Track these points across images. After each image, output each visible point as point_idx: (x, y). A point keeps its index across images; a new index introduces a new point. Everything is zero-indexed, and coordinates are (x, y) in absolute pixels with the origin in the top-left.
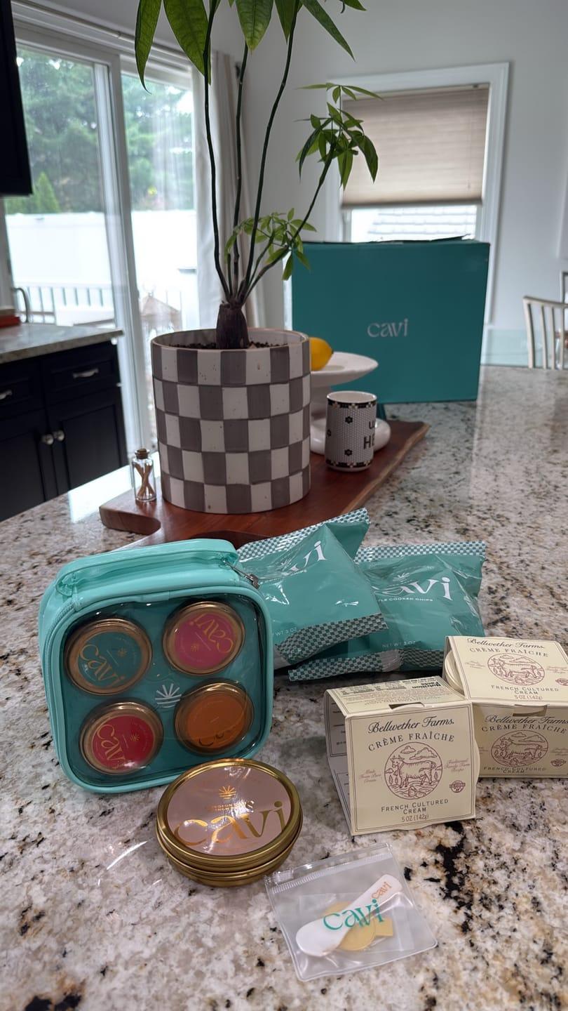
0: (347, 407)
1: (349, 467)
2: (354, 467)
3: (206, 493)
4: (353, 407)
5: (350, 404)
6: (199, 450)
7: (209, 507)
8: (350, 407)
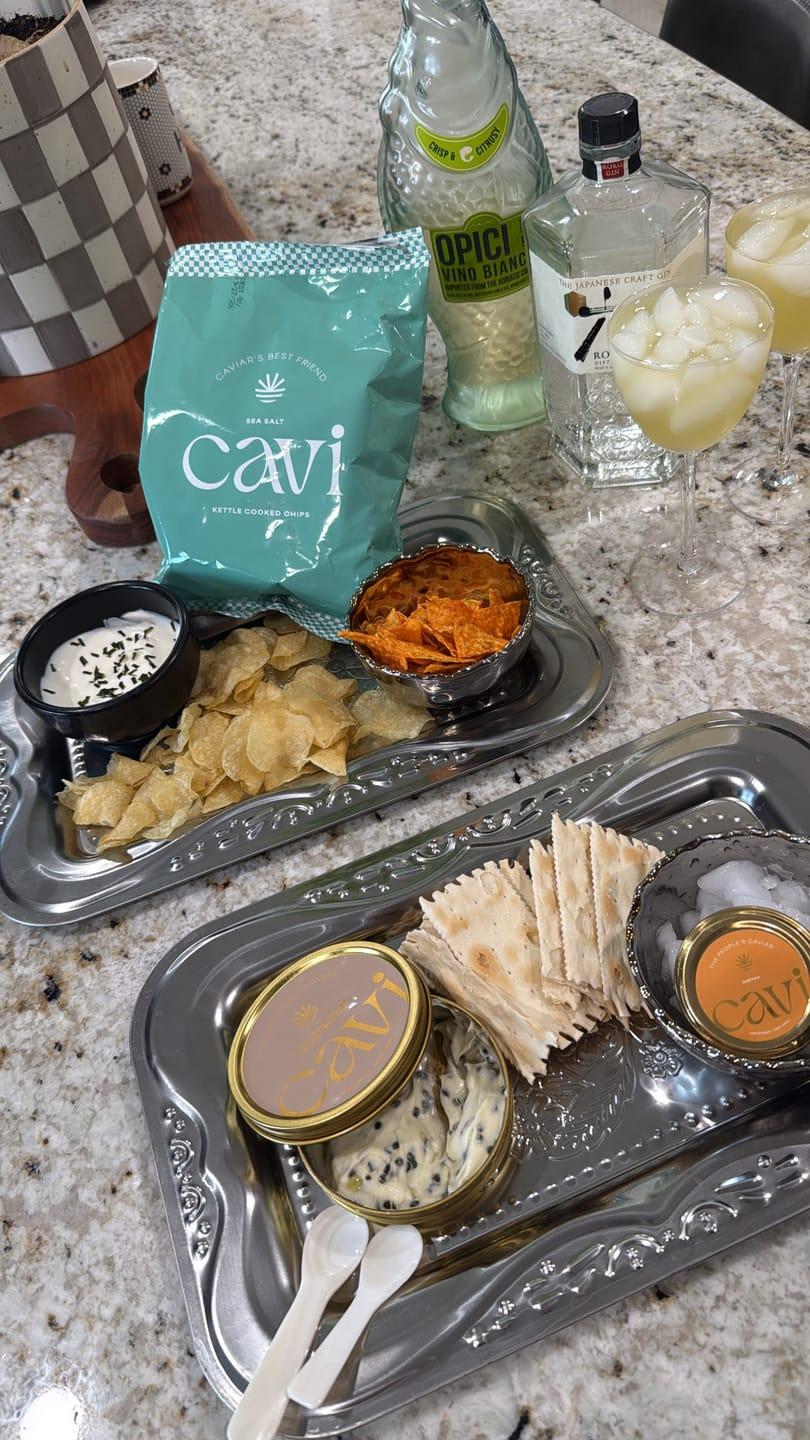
0: (135, 92)
1: (174, 192)
2: (181, 188)
3: (79, 325)
4: (143, 88)
5: (137, 85)
6: (42, 261)
7: (95, 345)
8: (138, 90)
